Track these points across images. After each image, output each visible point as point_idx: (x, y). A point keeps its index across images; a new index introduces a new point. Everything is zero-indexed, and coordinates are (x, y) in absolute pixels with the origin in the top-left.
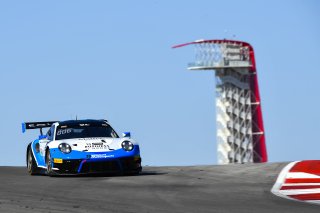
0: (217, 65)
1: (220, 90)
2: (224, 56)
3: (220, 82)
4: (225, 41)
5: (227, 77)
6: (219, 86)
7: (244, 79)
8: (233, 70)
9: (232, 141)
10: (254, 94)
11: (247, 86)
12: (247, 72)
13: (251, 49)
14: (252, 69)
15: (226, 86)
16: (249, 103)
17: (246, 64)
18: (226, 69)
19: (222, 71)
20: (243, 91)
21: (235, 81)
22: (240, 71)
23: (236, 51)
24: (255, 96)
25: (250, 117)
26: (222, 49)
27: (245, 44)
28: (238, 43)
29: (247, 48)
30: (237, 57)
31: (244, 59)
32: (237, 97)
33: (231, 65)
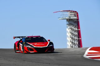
0: (67, 18)
1: (68, 25)
2: (69, 15)
3: (68, 23)
4: (69, 11)
7: (75, 22)
8: (72, 19)
9: (71, 41)
10: (78, 27)
11: (76, 24)
12: (76, 20)
13: (77, 13)
14: (78, 19)
15: (70, 24)
16: (77, 29)
17: (76, 18)
18: (70, 19)
20: (75, 26)
21: (72, 23)
22: (74, 20)
23: (73, 14)
24: (79, 27)
25: (77, 34)
26: (69, 13)
27: (75, 12)
28: (74, 11)
29: (76, 13)
30: (73, 16)
31: (75, 16)
32: (73, 28)
33: (71, 18)
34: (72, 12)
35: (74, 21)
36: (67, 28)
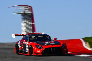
0: (22, 13)
1: (22, 20)
2: (24, 10)
3: (22, 17)
5: (25, 16)
6: (22, 19)
7: (30, 17)
8: (26, 14)
12: (30, 15)
13: (32, 8)
14: (32, 14)
16: (31, 24)
17: (30, 12)
21: (27, 17)
22: (28, 14)
24: (33, 22)
25: (32, 28)
26: (23, 8)
28: (28, 6)
29: (30, 7)
30: (27, 10)
32: (28, 22)
35: (28, 15)
36: (22, 22)
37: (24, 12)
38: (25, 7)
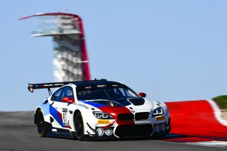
0: (54, 33)
1: (56, 52)
2: (60, 26)
3: (56, 45)
4: (60, 14)
5: (62, 42)
6: (56, 49)
7: (75, 43)
8: (66, 36)
11: (77, 48)
12: (77, 38)
13: (80, 20)
14: (81, 36)
15: (61, 49)
16: (80, 61)
17: (76, 32)
18: (61, 35)
19: (58, 37)
20: (74, 53)
21: (68, 45)
22: (71, 37)
23: (68, 21)
24: (84, 57)
25: (80, 73)
26: (58, 21)
27: (76, 16)
28: (70, 15)
29: (76, 19)
30: (69, 27)
31: (75, 28)
32: (70, 57)
33: (65, 32)
34: (67, 16)
35: (71, 39)
36: (56, 57)
37: (61, 32)
38: (63, 18)
